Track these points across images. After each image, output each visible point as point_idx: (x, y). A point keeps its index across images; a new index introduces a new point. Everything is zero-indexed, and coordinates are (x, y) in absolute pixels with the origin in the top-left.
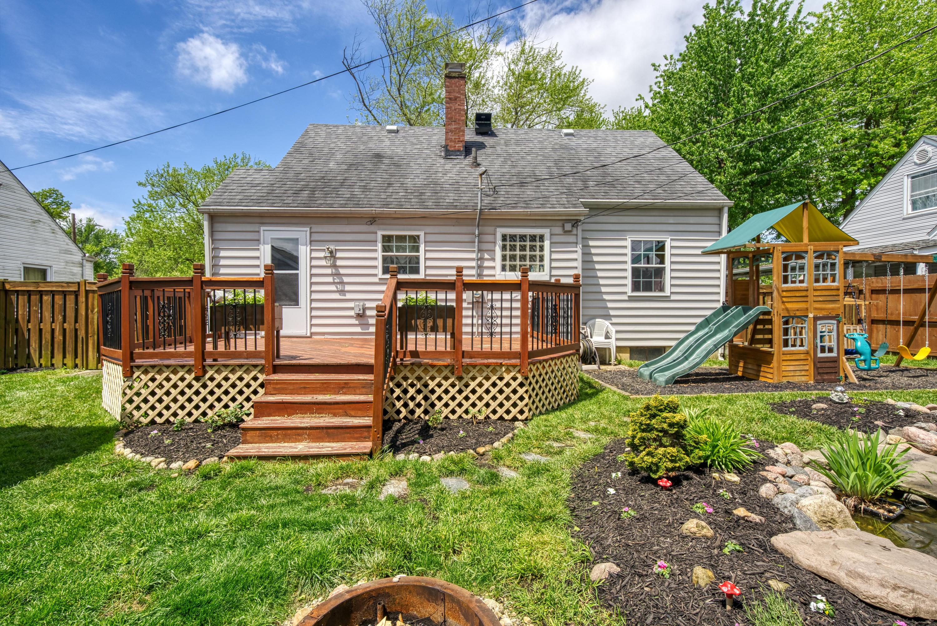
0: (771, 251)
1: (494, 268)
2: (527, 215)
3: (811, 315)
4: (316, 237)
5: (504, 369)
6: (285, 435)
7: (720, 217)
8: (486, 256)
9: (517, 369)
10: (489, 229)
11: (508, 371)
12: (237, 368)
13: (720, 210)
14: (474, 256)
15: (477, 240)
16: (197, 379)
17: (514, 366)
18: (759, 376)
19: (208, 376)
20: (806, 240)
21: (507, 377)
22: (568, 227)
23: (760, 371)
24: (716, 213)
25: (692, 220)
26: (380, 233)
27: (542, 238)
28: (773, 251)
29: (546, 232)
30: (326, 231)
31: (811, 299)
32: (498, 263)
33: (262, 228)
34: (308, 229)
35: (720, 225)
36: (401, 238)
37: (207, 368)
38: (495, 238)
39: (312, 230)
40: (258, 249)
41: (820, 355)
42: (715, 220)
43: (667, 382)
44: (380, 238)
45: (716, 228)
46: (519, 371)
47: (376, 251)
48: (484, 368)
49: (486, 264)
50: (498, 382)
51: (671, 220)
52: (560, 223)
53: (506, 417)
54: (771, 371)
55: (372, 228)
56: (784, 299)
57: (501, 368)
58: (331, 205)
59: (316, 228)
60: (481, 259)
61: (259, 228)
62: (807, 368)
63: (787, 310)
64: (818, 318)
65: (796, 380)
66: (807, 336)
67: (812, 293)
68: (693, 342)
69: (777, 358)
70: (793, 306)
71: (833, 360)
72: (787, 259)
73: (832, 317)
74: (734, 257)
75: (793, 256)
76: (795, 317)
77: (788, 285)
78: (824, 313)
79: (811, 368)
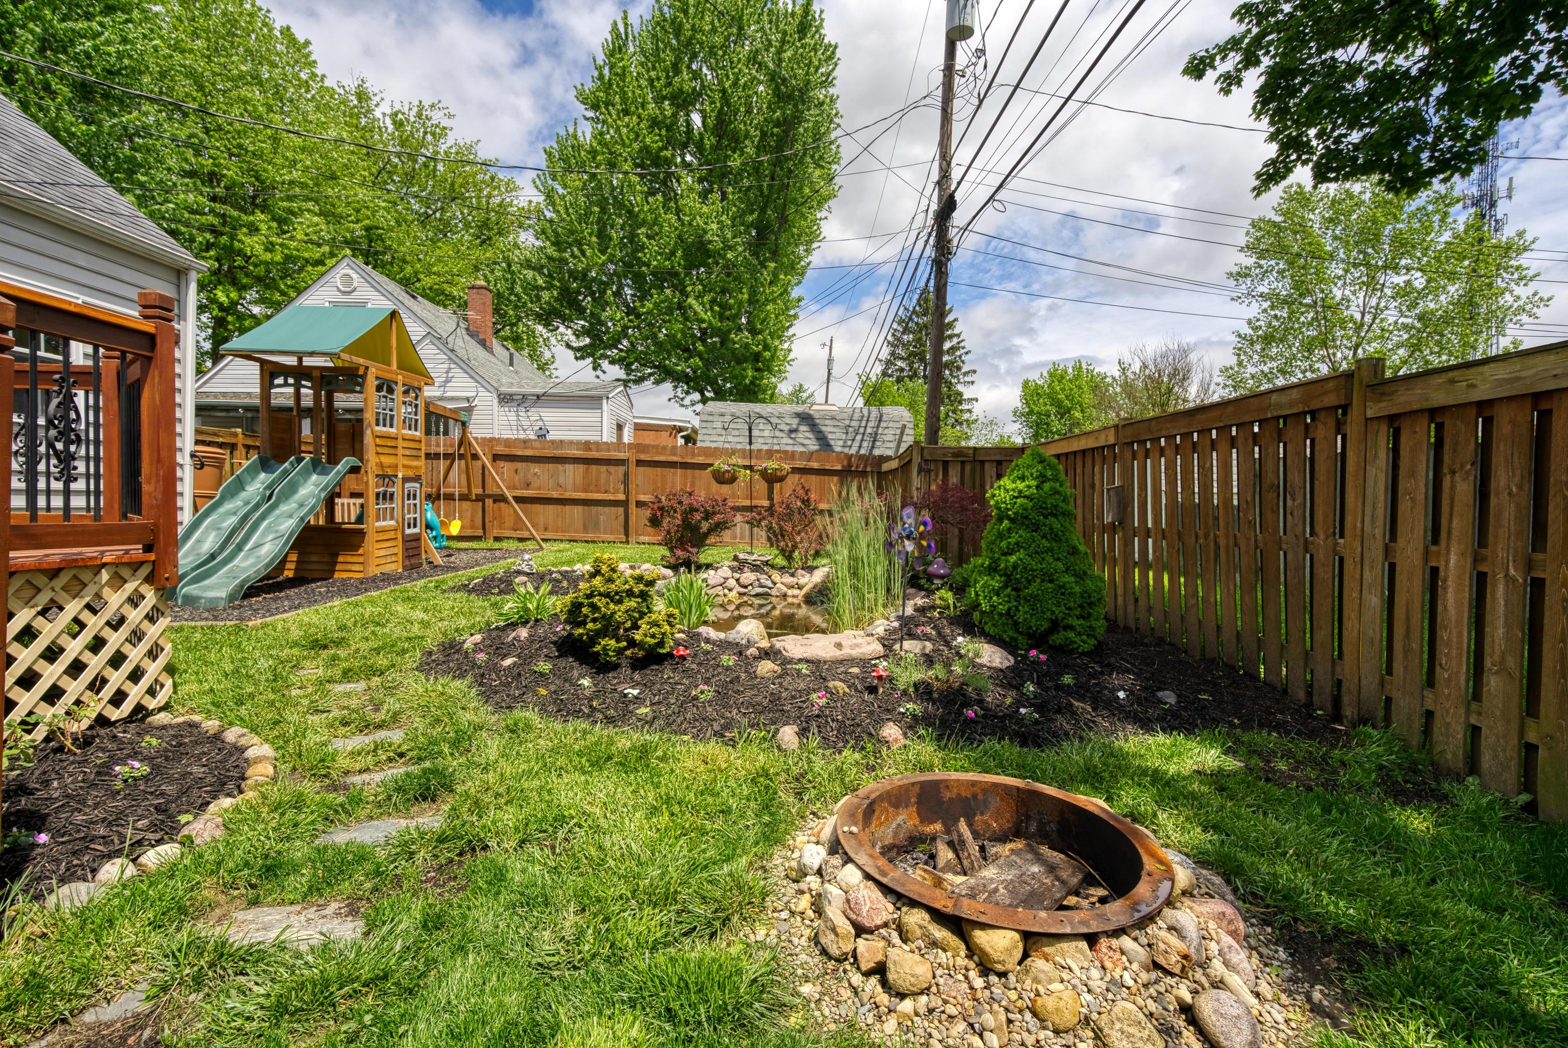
0: (361, 372)
3: (400, 475)
5: (105, 576)
9: (144, 571)
11: (118, 581)
17: (135, 566)
18: (333, 571)
20: (394, 366)
21: (115, 600)
23: (335, 563)
28: (366, 373)
31: (400, 451)
41: (408, 531)
43: (231, 598)
46: (149, 579)
48: (40, 580)
50: (86, 616)
51: (82, 259)
53: (114, 714)
54: (361, 559)
56: (380, 450)
57: (97, 573)
62: (395, 550)
63: (381, 465)
64: (406, 480)
65: (387, 569)
66: (396, 504)
67: (401, 443)
68: (233, 520)
69: (371, 538)
70: (386, 460)
71: (417, 538)
72: (379, 388)
73: (417, 479)
74: (270, 372)
75: (384, 386)
76: (386, 478)
77: (380, 429)
78: (410, 473)
79: (399, 550)
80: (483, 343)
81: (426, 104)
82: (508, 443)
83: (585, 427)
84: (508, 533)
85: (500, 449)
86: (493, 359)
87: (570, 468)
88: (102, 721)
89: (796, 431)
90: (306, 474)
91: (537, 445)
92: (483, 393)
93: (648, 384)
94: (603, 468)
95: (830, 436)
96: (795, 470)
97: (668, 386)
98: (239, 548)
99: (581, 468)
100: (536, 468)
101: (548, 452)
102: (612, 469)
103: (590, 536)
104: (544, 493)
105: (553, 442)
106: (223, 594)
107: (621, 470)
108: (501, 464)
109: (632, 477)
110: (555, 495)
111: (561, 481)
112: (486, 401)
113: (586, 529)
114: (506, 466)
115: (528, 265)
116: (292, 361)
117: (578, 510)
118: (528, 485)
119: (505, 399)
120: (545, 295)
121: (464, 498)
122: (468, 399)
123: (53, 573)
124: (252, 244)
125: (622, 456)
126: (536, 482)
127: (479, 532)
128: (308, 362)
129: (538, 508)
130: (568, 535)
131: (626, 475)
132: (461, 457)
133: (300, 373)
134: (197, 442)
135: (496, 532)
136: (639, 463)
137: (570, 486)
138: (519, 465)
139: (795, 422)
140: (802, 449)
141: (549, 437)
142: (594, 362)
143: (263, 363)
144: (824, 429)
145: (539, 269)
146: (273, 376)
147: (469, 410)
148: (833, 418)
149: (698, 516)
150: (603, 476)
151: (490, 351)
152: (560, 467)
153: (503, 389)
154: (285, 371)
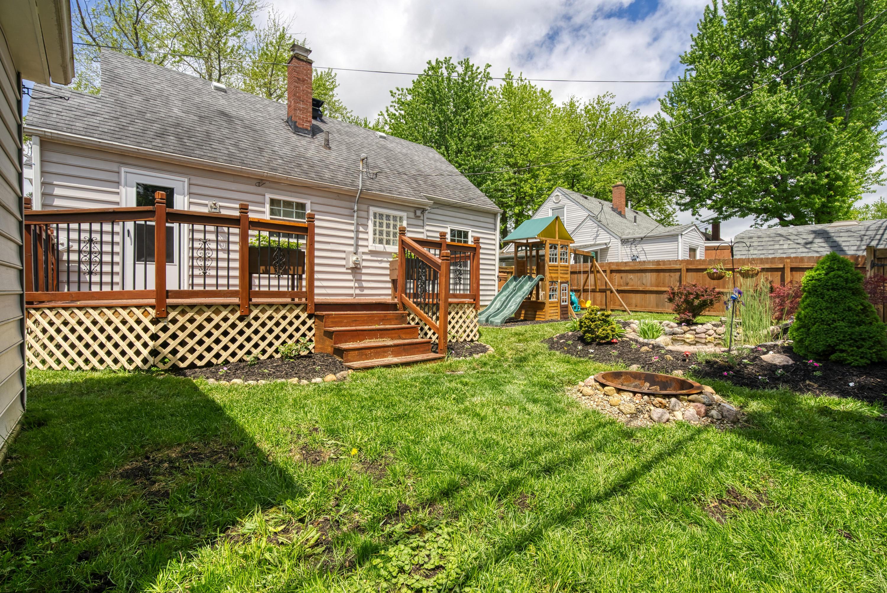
0: (545, 242)
1: (367, 240)
2: (393, 200)
3: (559, 281)
4: (195, 190)
6: (376, 353)
7: (495, 220)
8: (361, 229)
9: (473, 306)
10: (364, 207)
12: (281, 307)
13: (495, 215)
14: (352, 228)
15: (355, 214)
16: (241, 319)
18: (535, 317)
19: (252, 315)
20: (557, 238)
22: (419, 213)
23: (536, 314)
24: (493, 216)
25: (482, 219)
26: (268, 196)
27: (401, 218)
29: (404, 214)
30: (208, 185)
31: (559, 272)
32: (370, 236)
33: (123, 169)
34: (186, 180)
35: (495, 224)
36: (288, 204)
37: (252, 308)
38: (368, 215)
39: (191, 182)
40: (118, 193)
41: (563, 304)
42: (492, 221)
43: (502, 323)
44: (268, 200)
45: (492, 226)
47: (264, 212)
48: (455, 306)
49: (361, 236)
50: (463, 315)
51: (471, 217)
52: (413, 210)
54: (544, 313)
55: (260, 190)
56: (551, 271)
57: (465, 305)
58: (215, 159)
59: (196, 180)
60: (358, 231)
61: (119, 168)
62: (557, 311)
63: (551, 277)
64: (561, 283)
65: (554, 318)
66: (558, 293)
67: (559, 268)
68: (504, 298)
69: (547, 305)
70: (553, 275)
71: (566, 307)
72: (551, 248)
73: (567, 282)
74: (518, 245)
75: (554, 247)
76: (552, 282)
77: (551, 263)
78: (564, 280)
79: (559, 311)
80: (620, 213)
81: (601, 95)
82: (617, 264)
83: (668, 252)
84: (617, 308)
85: (614, 267)
86: (624, 221)
87: (648, 275)
88: (465, 340)
89: (811, 243)
90: (526, 282)
91: (632, 264)
92: (613, 240)
93: (734, 219)
94: (667, 274)
95: (844, 244)
96: (763, 270)
97: (752, 217)
98: (505, 307)
99: (654, 275)
100: (631, 276)
101: (637, 268)
102: (672, 274)
103: (660, 310)
104: (635, 288)
105: (640, 262)
106: (499, 321)
107: (678, 274)
108: (614, 274)
109: (683, 278)
110: (641, 289)
111: (644, 282)
112: (615, 244)
113: (657, 306)
114: (617, 276)
115: (651, 165)
116: (525, 241)
117: (653, 297)
118: (627, 284)
119: (624, 242)
120: (664, 178)
121: (593, 291)
122: (606, 244)
123: (458, 304)
124: (527, 188)
125: (678, 267)
126: (631, 283)
127: (604, 307)
128: (529, 241)
129: (633, 295)
130: (647, 309)
131: (680, 277)
132: (592, 272)
133: (526, 245)
134: (500, 272)
135: (612, 307)
136: (688, 270)
137: (649, 284)
138: (623, 275)
139: (810, 237)
140: (816, 255)
141: (638, 260)
142: (694, 211)
143: (515, 243)
144: (837, 239)
145: (658, 166)
146: (518, 247)
147: (607, 248)
148: (848, 231)
149: (692, 297)
150: (667, 278)
151: (624, 216)
152: (644, 274)
153: (624, 237)
154: (522, 245)
